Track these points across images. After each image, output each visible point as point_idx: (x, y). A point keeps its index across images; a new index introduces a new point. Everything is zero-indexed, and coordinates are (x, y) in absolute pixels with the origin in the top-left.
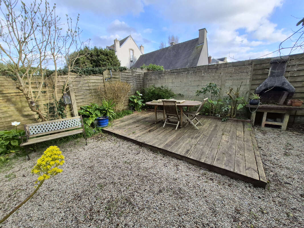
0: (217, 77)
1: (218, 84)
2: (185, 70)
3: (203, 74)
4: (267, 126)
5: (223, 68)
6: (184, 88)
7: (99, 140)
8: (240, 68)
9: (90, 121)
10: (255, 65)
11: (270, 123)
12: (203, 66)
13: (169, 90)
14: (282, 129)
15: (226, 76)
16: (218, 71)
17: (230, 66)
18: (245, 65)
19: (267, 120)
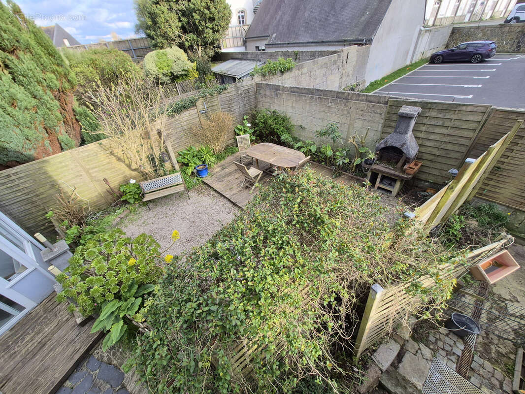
0: (345, 112)
1: (346, 122)
2: (309, 92)
3: (330, 104)
4: (379, 188)
5: (355, 100)
6: (306, 119)
7: (199, 194)
8: (374, 106)
9: (190, 171)
10: (391, 106)
11: (382, 186)
12: (331, 91)
13: (288, 117)
14: (392, 195)
15: (357, 114)
16: (348, 104)
17: (362, 100)
18: (380, 103)
19: (380, 182)
